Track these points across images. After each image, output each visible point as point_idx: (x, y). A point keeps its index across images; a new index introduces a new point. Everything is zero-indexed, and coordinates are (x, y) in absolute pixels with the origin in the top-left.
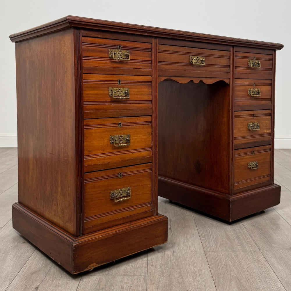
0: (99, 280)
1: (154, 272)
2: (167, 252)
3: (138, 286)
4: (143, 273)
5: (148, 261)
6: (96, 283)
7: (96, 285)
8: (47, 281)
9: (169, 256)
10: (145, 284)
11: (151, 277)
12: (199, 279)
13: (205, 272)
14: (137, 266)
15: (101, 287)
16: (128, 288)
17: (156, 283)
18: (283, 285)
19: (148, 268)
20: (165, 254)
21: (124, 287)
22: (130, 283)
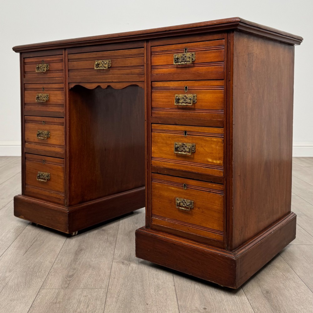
0: (58, 293)
1: (116, 285)
2: (132, 264)
3: (96, 299)
4: (104, 286)
5: (111, 274)
6: (53, 297)
7: (53, 299)
8: (3, 294)
9: (134, 268)
10: (104, 298)
11: (111, 290)
12: (161, 292)
13: (168, 285)
14: (99, 278)
15: (59, 300)
16: (86, 302)
17: (116, 296)
18: (248, 298)
19: (110, 281)
20: (130, 266)
21: (82, 300)
22: (89, 296)
